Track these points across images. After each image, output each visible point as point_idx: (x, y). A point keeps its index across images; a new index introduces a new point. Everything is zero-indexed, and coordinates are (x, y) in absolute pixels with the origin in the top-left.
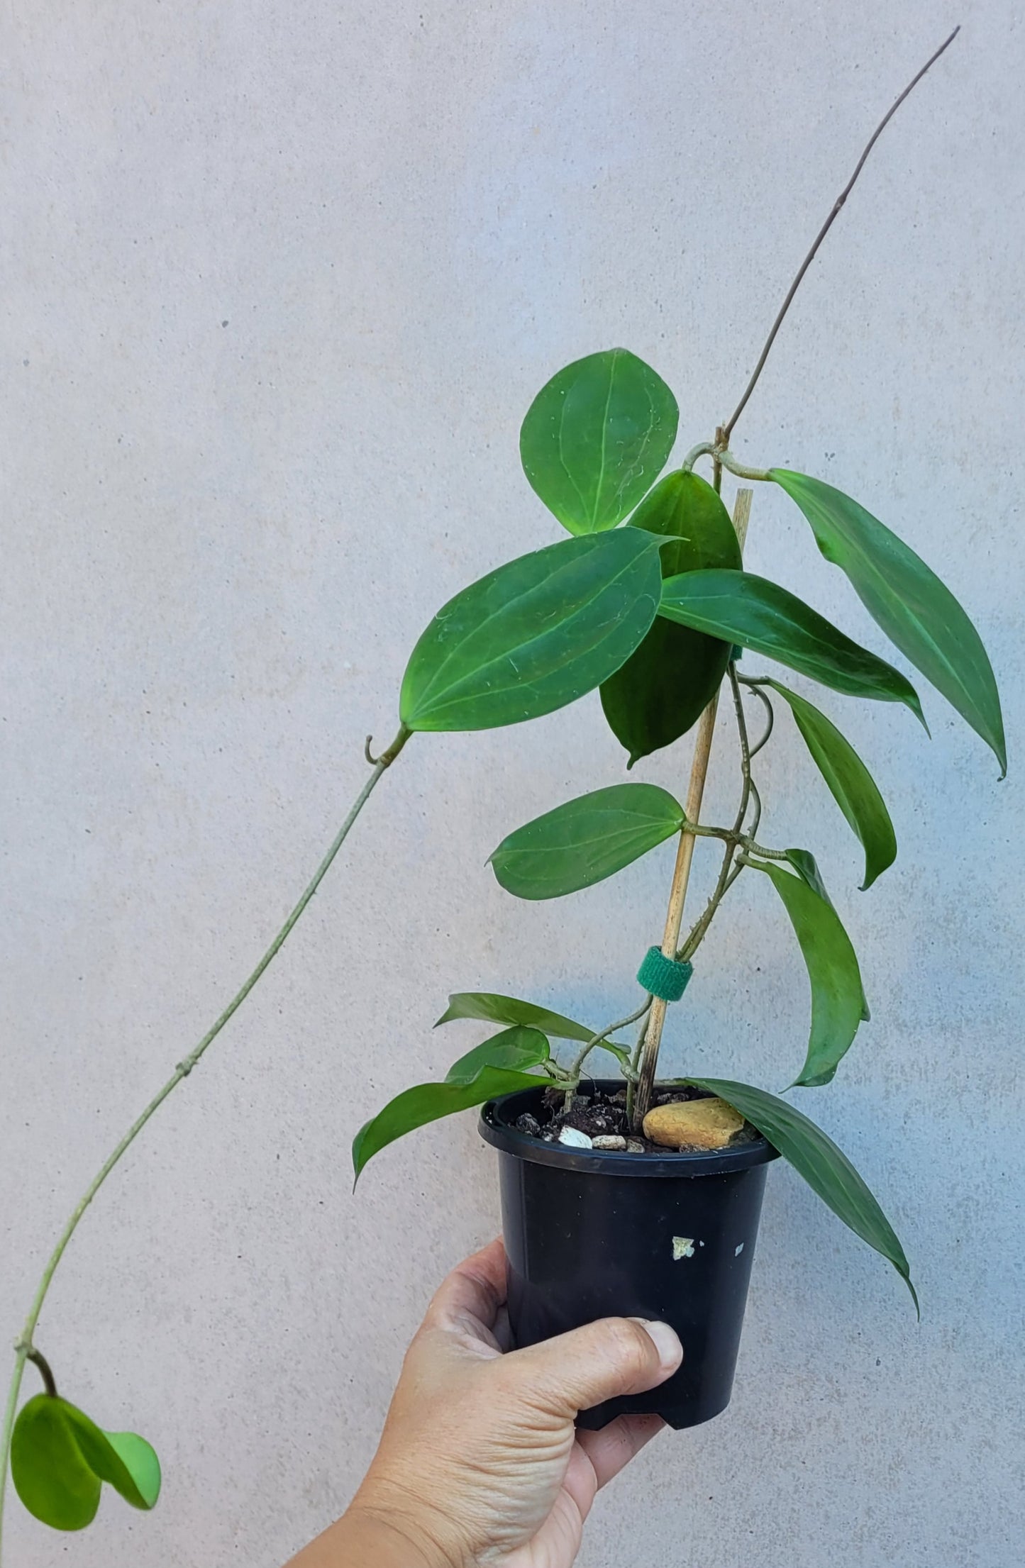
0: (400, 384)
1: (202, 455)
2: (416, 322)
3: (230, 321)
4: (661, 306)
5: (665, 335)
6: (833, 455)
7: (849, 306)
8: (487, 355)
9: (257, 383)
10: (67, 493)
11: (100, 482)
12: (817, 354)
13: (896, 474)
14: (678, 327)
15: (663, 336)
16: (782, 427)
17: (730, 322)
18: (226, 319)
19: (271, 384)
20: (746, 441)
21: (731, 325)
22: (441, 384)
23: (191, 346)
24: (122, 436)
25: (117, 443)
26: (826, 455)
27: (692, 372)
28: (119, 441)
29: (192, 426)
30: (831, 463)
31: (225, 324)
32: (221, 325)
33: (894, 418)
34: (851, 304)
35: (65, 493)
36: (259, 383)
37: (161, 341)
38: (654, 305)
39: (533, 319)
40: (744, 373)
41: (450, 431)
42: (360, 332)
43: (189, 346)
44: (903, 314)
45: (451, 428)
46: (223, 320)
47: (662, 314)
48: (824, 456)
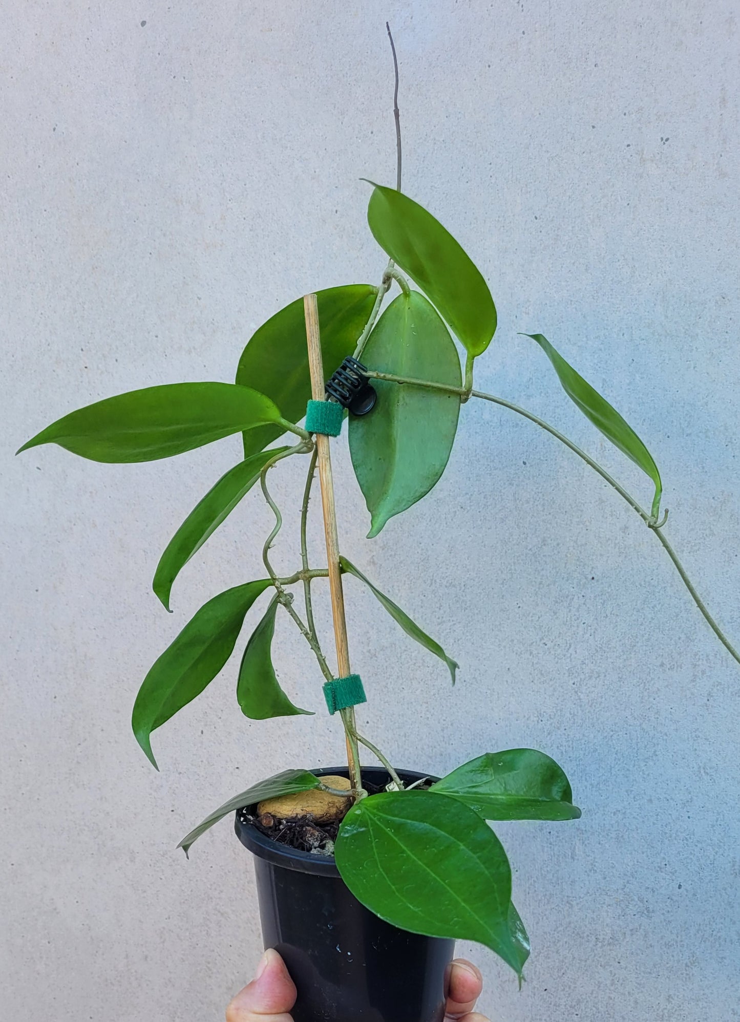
0: (296, 78)
1: (126, 142)
2: (310, 21)
3: (147, 21)
4: (522, 6)
5: (526, 32)
6: (667, 140)
7: (685, 6)
8: (371, 51)
9: (172, 77)
10: (11, 177)
11: (39, 167)
12: (656, 49)
13: (721, 156)
14: (537, 25)
15: (524, 33)
16: (625, 114)
17: (581, 21)
18: (144, 20)
19: (184, 78)
20: (593, 127)
21: (582, 23)
22: (332, 77)
23: (115, 45)
24: (56, 125)
25: (52, 132)
26: (662, 139)
27: (548, 66)
28: (54, 129)
29: (116, 115)
30: (665, 146)
31: (143, 23)
32: (140, 24)
33: (720, 106)
34: (687, 5)
35: (9, 177)
36: (174, 77)
37: (88, 39)
38: (516, 4)
39: (412, 18)
40: (593, 66)
41: (339, 119)
42: (261, 31)
43: (112, 44)
44: (731, 13)
45: (341, 117)
46: (141, 21)
47: (522, 14)
48: (660, 140)
